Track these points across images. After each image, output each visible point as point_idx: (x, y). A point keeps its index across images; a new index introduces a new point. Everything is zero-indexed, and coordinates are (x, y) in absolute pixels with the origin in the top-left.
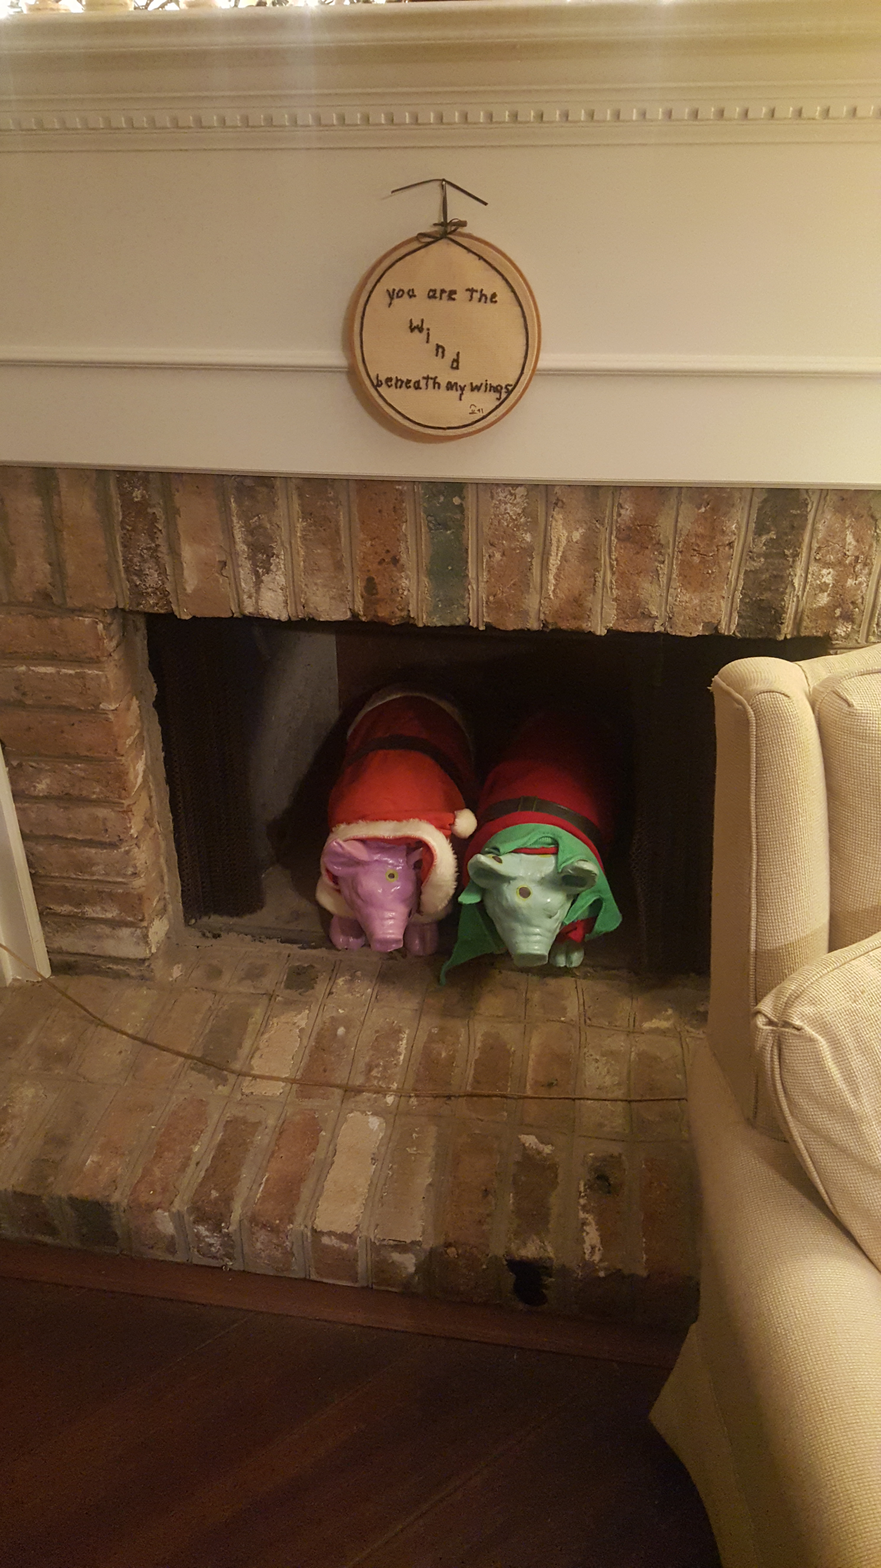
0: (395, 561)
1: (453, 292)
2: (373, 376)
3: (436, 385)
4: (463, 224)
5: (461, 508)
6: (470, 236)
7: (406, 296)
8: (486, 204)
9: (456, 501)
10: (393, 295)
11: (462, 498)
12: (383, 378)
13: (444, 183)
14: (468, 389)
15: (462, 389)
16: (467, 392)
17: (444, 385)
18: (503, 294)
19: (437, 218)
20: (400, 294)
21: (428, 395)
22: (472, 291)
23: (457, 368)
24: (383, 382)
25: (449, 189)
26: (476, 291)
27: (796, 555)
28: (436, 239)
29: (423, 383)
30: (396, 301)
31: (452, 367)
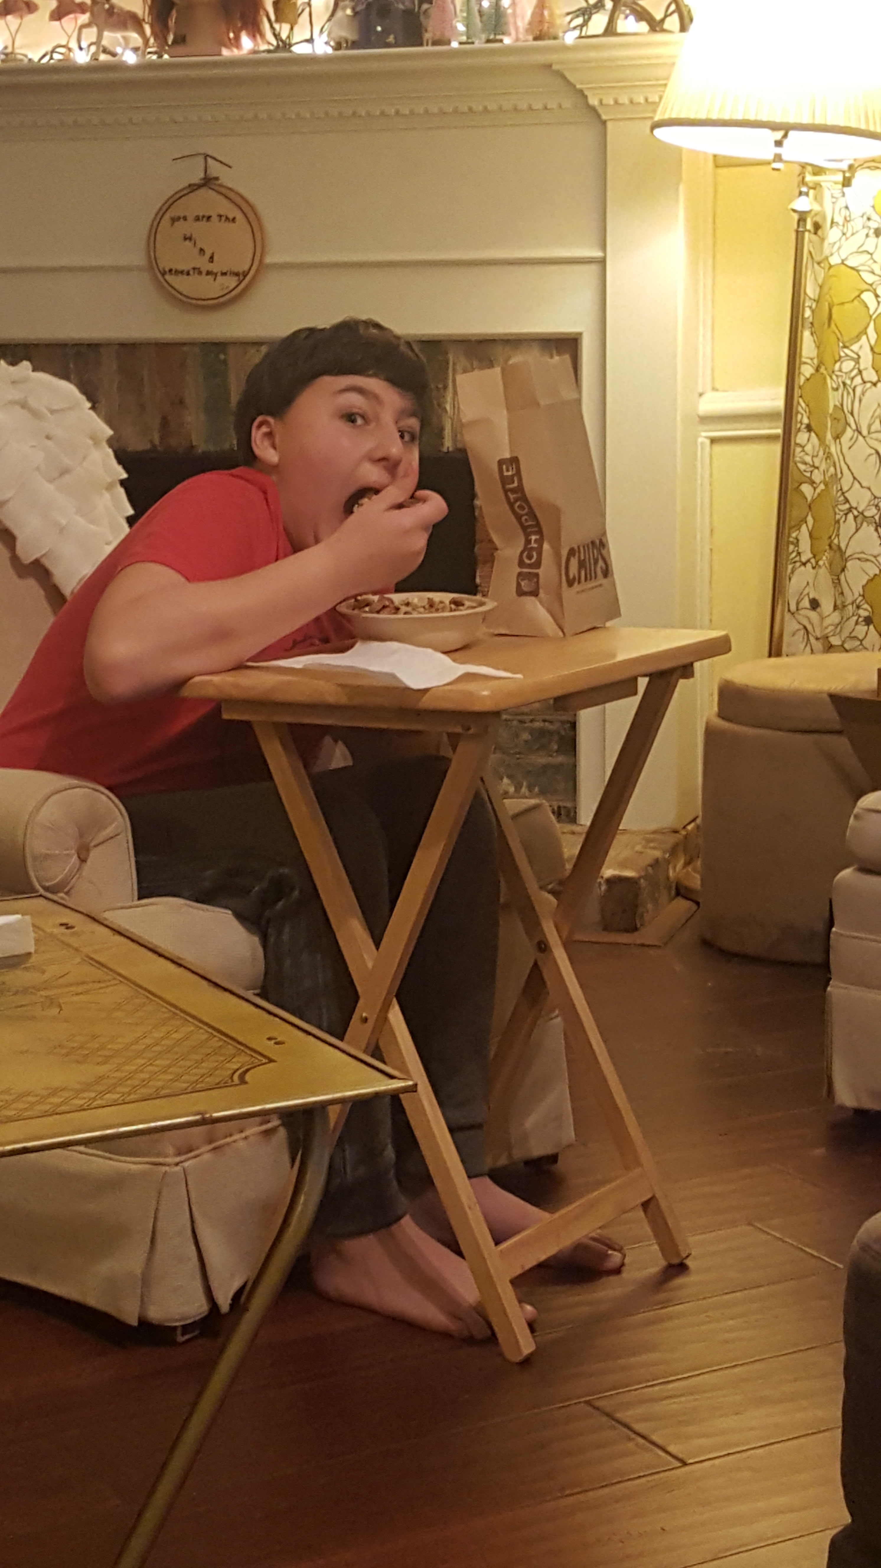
0: (181, 402)
1: (209, 218)
2: (161, 269)
3: (200, 273)
4: (217, 179)
5: (225, 362)
6: (221, 185)
7: (182, 220)
8: (230, 167)
9: (222, 357)
10: (174, 220)
11: (225, 354)
12: (167, 270)
13: (206, 156)
14: (219, 274)
15: (216, 274)
16: (219, 278)
17: (204, 273)
18: (239, 216)
19: (202, 175)
20: (179, 218)
21: (194, 279)
22: (220, 216)
23: (212, 262)
24: (168, 273)
25: (209, 159)
26: (223, 216)
27: (445, 387)
28: (199, 186)
29: (191, 272)
30: (176, 223)
31: (210, 262)
